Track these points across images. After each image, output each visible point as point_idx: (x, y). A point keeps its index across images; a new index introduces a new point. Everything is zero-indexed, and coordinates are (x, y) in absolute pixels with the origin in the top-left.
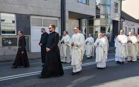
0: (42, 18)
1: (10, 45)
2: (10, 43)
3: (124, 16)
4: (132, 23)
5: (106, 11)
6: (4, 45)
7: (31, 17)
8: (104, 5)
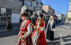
0: (16, 10)
1: (4, 20)
2: (4, 19)
3: (43, 11)
4: (46, 14)
5: (37, 9)
6: (2, 20)
7: (12, 10)
8: (37, 7)
